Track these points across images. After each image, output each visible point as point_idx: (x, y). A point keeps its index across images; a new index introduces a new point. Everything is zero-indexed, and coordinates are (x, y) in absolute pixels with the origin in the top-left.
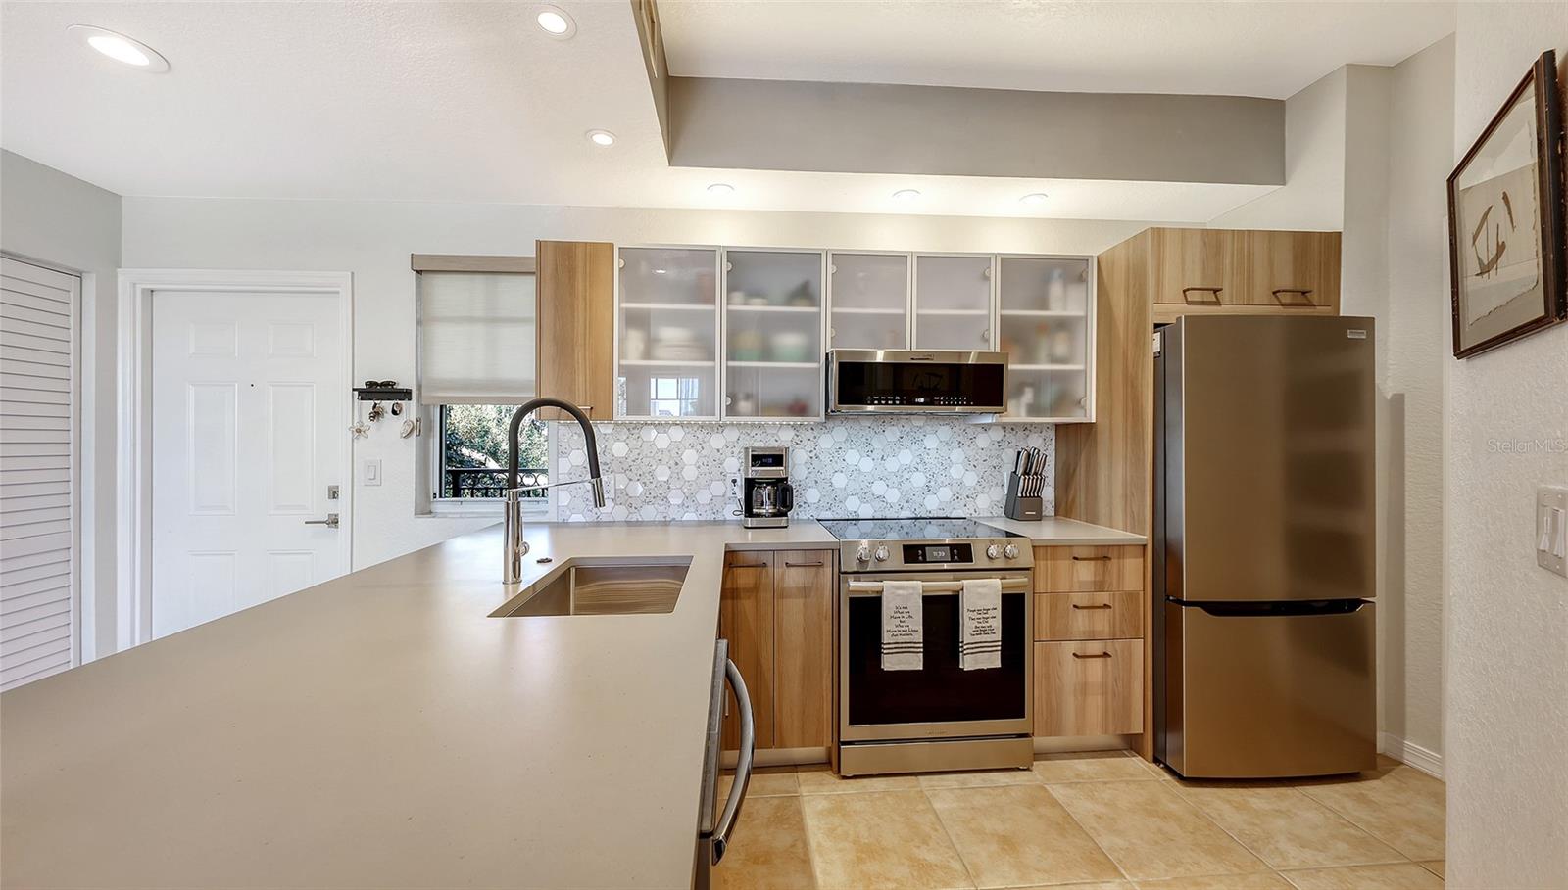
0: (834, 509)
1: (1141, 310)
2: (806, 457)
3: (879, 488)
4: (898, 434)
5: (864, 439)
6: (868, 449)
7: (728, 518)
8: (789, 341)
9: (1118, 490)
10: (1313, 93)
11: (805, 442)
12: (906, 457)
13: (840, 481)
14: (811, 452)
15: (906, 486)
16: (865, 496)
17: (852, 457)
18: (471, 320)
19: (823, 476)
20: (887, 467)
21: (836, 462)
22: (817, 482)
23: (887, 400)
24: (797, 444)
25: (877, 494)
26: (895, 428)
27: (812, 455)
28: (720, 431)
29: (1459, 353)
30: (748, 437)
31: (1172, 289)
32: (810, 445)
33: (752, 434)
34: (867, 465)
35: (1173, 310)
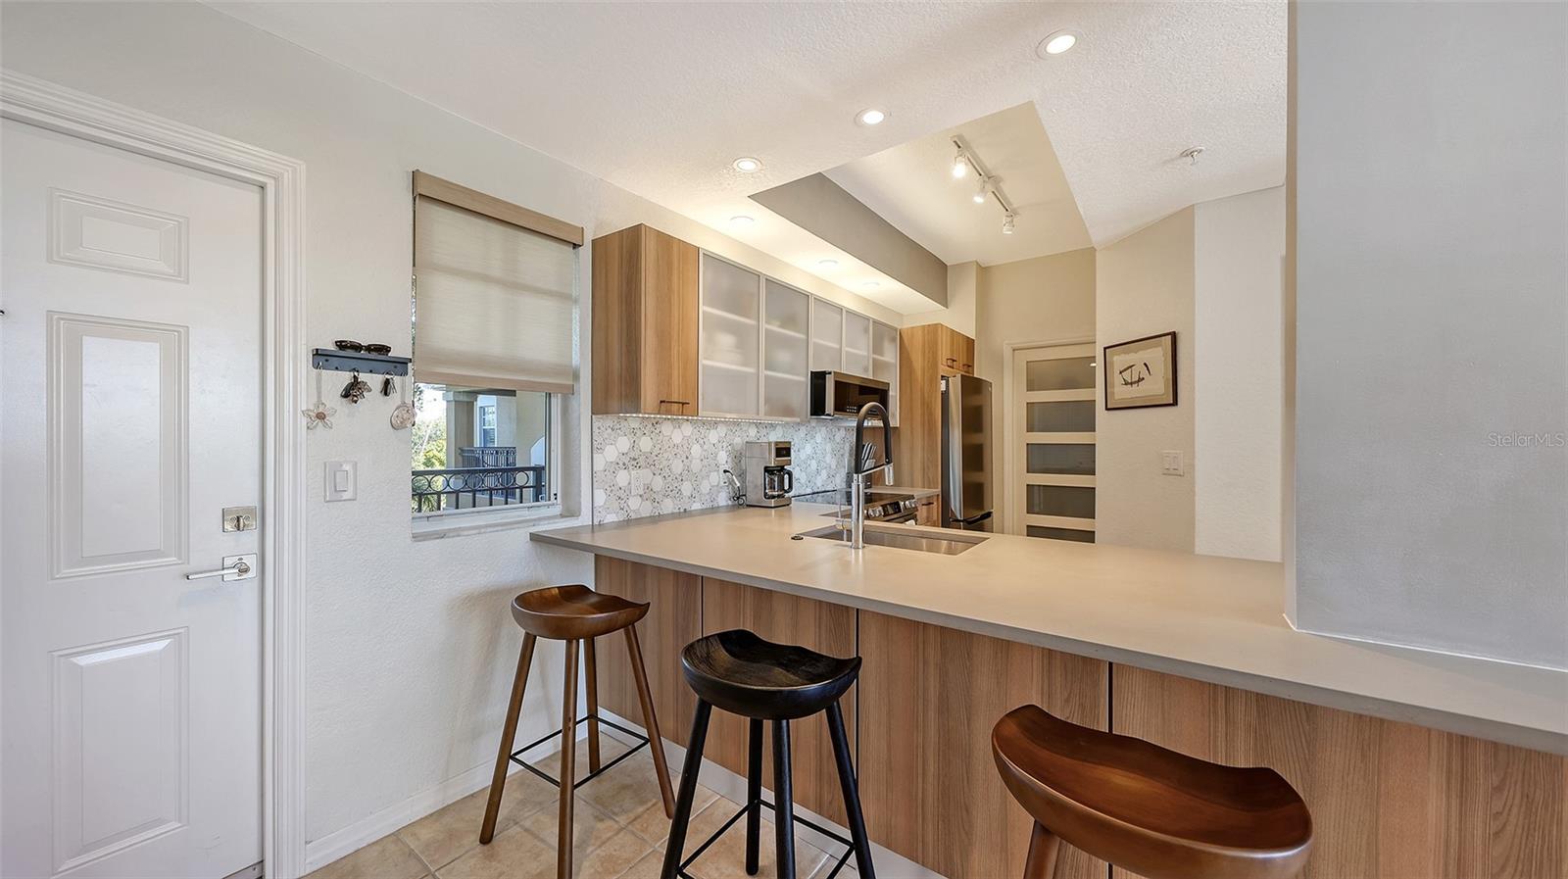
7: (721, 505)
8: (784, 354)
9: (918, 466)
10: (961, 267)
18: (486, 279)
24: (801, 440)
29: (1107, 409)
31: (944, 360)
35: (947, 371)
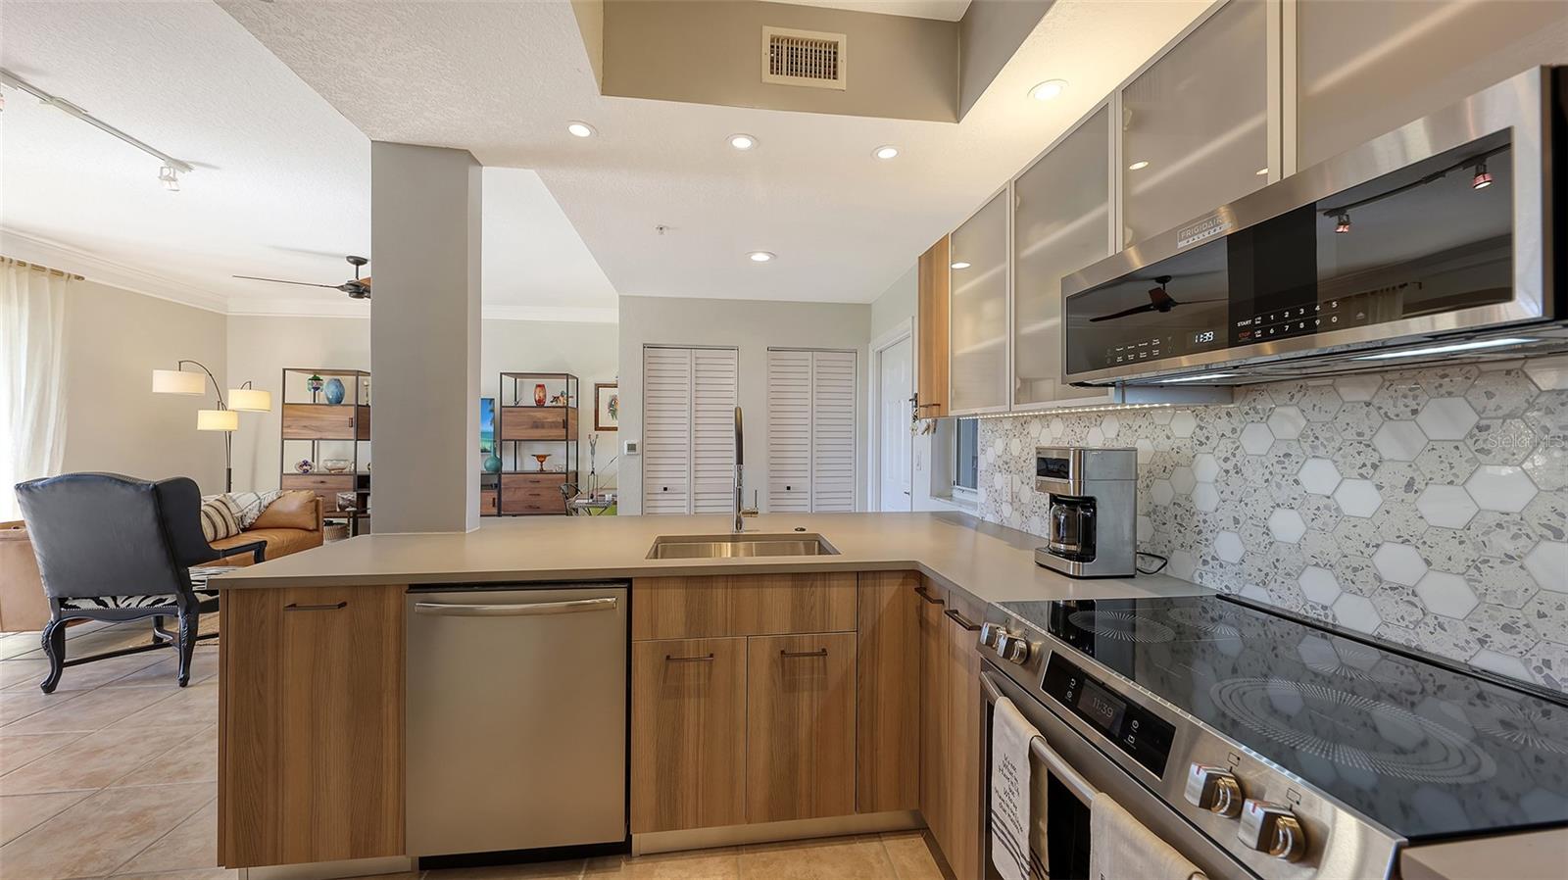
0: (1272, 585)
2: (1218, 469)
3: (1397, 563)
4: (1473, 419)
5: (1351, 435)
6: (1359, 461)
11: (1214, 441)
13: (1287, 526)
14: (1226, 460)
15: (1503, 578)
16: (1354, 576)
17: (1318, 476)
19: (1249, 511)
20: (1424, 512)
21: (1279, 486)
22: (1236, 521)
23: (1135, 352)
24: (1201, 444)
25: (1392, 576)
26: (1458, 403)
27: (1226, 466)
28: (1098, 423)
30: (1129, 433)
32: (1225, 447)
33: (1135, 427)
34: (1360, 499)
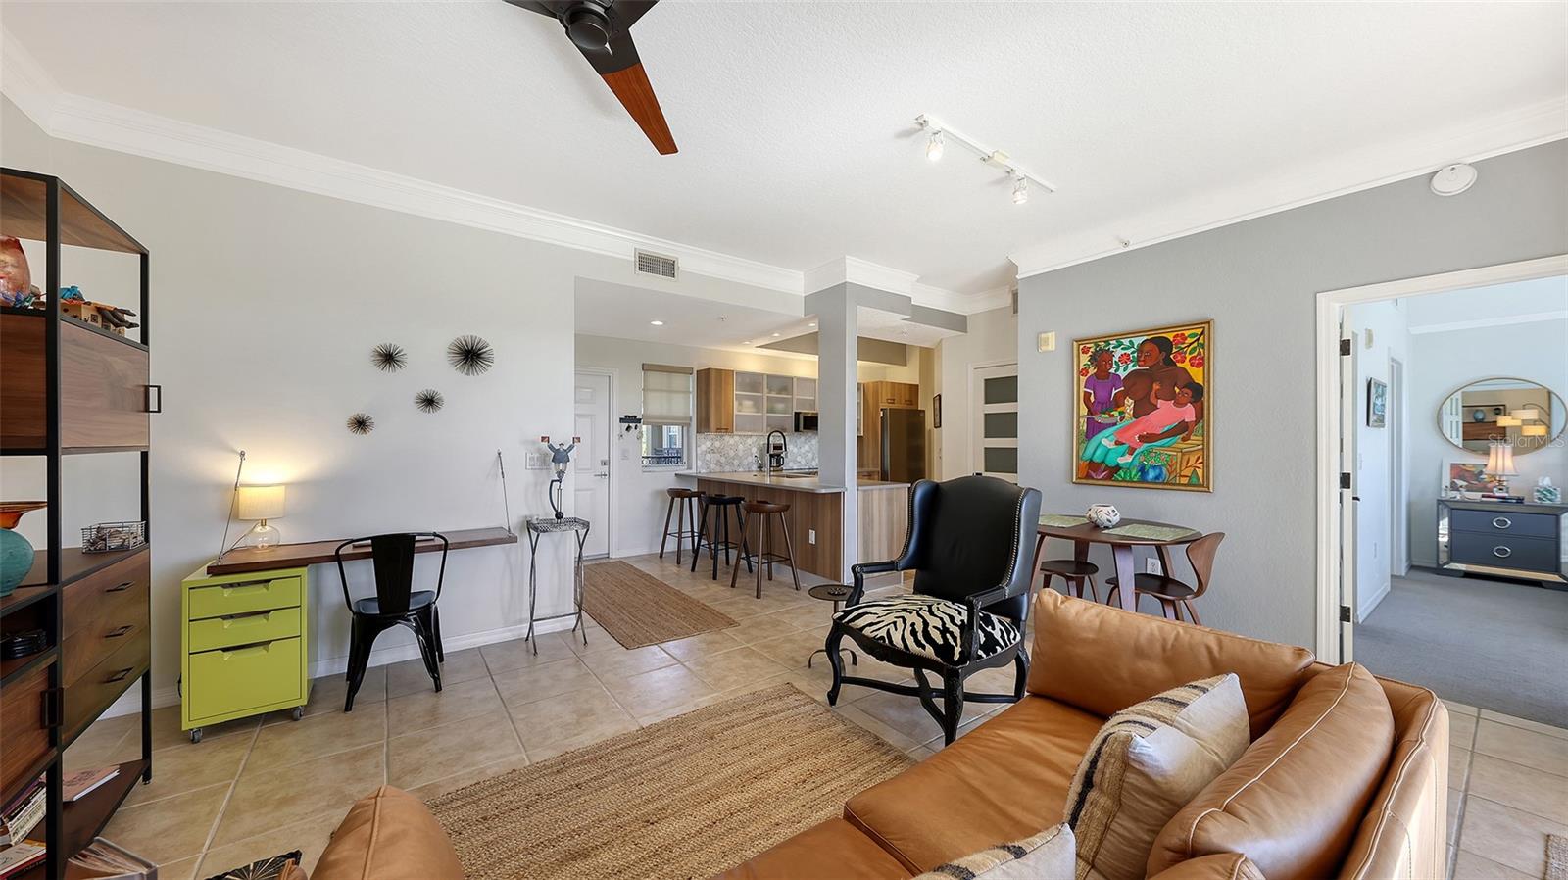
1: (877, 405)
7: (753, 470)
8: (780, 406)
12: (807, 447)
18: (661, 391)
31: (884, 400)
35: (887, 406)
